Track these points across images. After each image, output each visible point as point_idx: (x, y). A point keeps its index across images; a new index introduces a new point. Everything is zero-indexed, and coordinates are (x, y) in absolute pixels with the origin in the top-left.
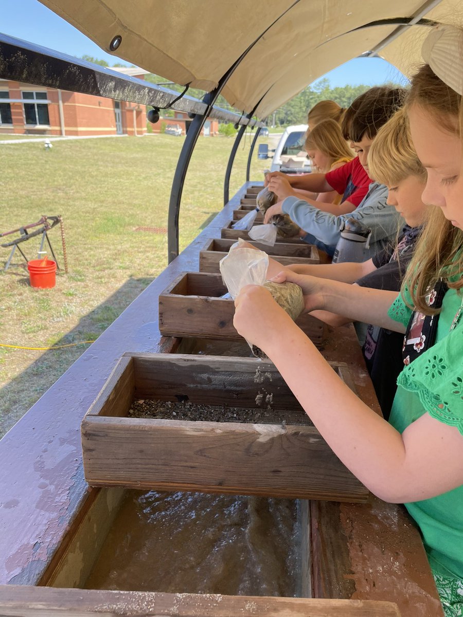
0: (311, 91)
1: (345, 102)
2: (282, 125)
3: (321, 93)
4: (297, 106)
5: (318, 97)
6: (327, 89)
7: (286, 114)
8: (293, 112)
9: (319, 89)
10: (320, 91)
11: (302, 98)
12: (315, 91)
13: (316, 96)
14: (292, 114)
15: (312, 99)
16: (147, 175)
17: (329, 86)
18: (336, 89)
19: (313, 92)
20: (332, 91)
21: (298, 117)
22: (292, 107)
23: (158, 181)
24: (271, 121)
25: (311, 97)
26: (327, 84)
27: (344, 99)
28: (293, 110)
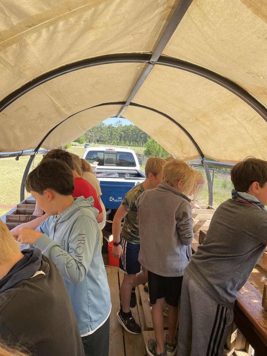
0: (113, 126)
1: (131, 132)
2: (98, 143)
3: (118, 127)
4: (106, 133)
5: (116, 129)
6: (121, 125)
7: (100, 137)
8: (103, 136)
9: (117, 125)
10: (117, 126)
11: (108, 129)
12: (115, 126)
13: (115, 129)
14: (103, 137)
15: (113, 130)
16: (9, 171)
17: (121, 124)
18: (126, 126)
19: (113, 127)
20: (124, 127)
21: (107, 139)
22: (103, 134)
23: (16, 174)
24: (92, 140)
25: (113, 129)
26: (121, 123)
27: (130, 131)
28: (103, 135)
